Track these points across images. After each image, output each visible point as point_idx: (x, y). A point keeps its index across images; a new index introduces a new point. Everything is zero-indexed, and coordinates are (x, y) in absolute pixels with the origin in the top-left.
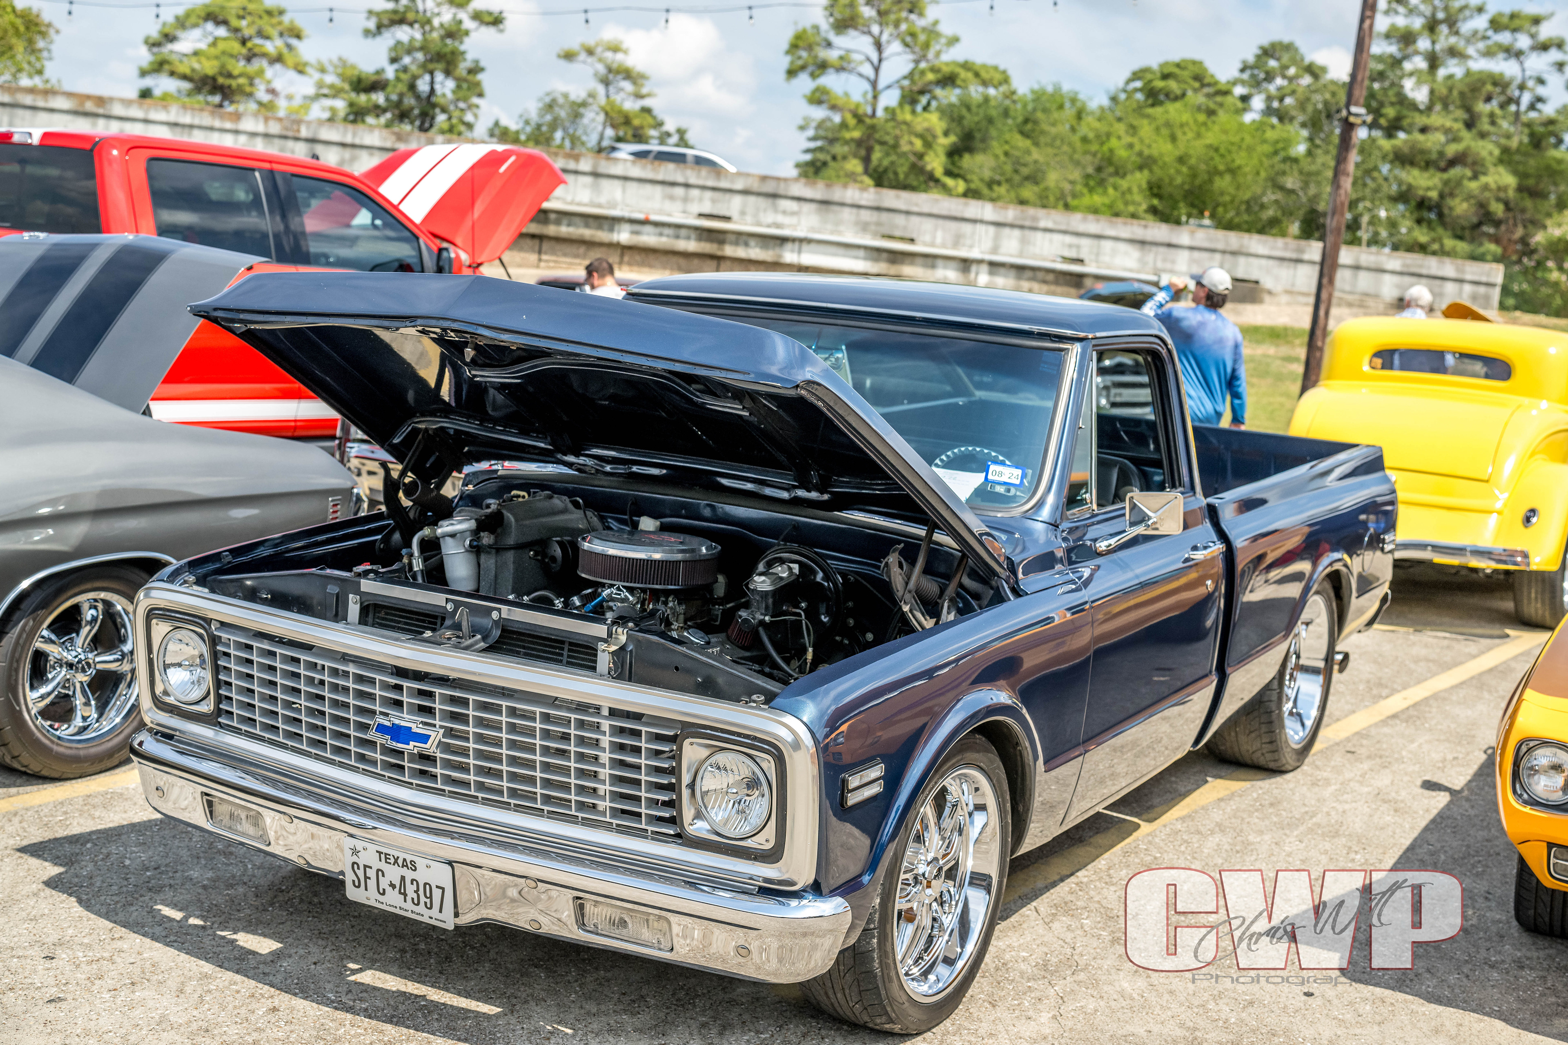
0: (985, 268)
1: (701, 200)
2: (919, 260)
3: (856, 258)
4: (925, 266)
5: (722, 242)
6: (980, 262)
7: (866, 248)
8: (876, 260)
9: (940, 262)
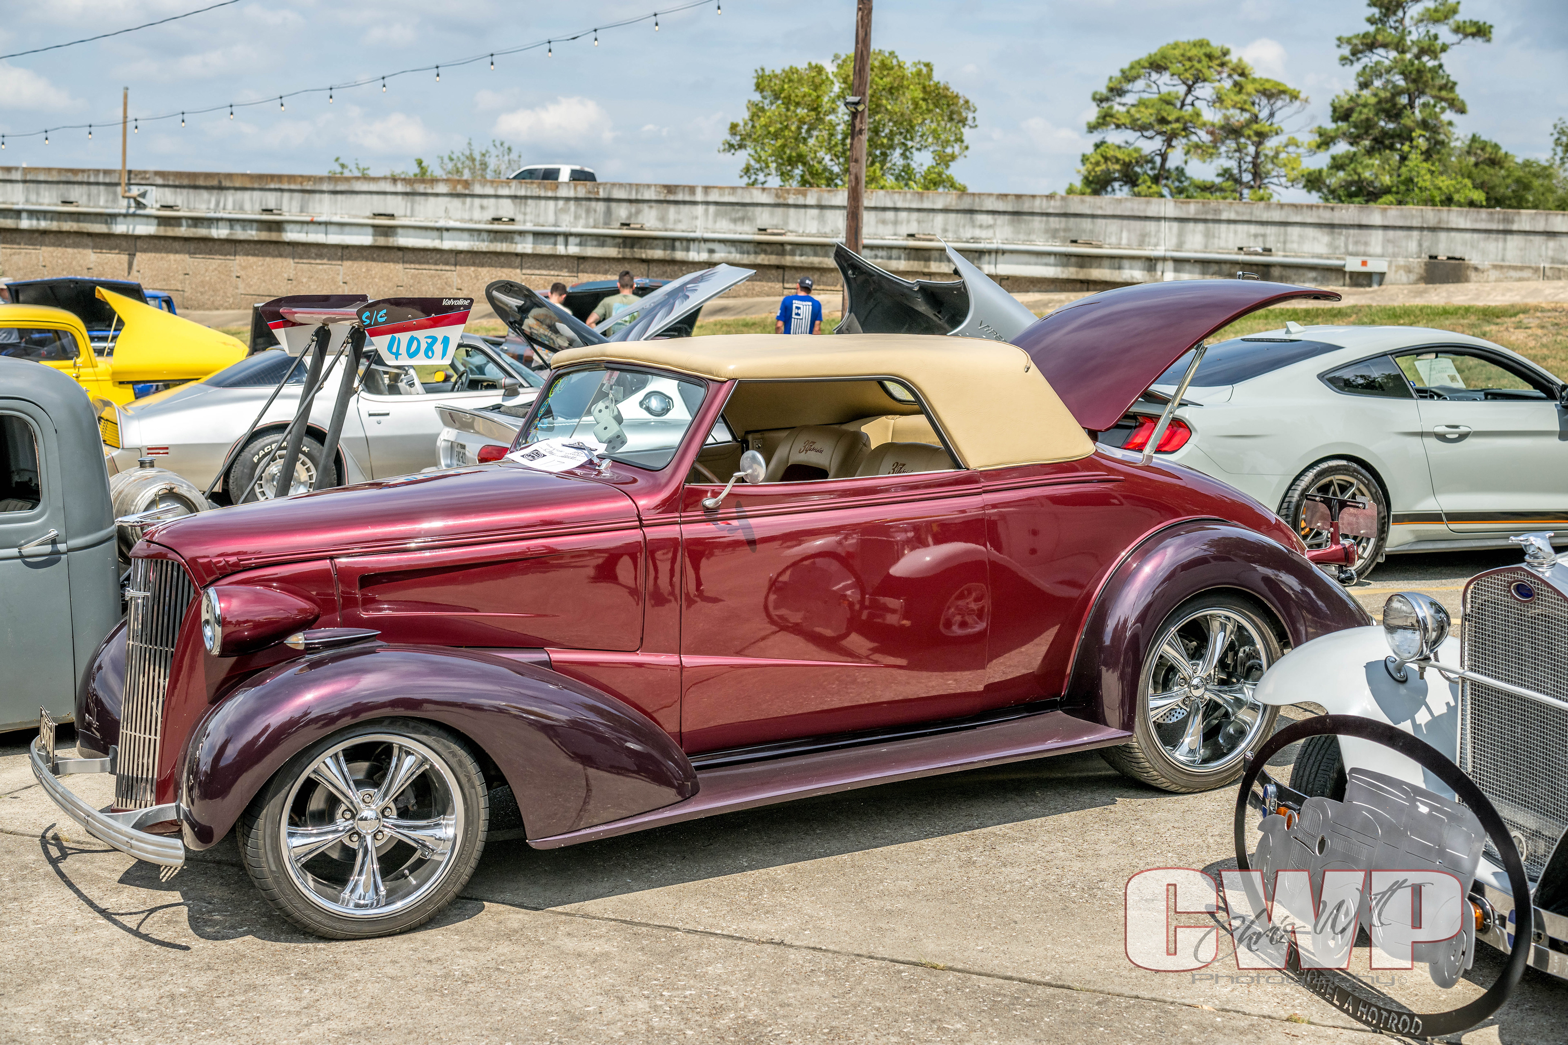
0: (1170, 265)
1: (908, 221)
2: (1106, 262)
3: (1046, 265)
4: (1112, 268)
5: (927, 260)
6: (1164, 259)
7: (1055, 254)
8: (1065, 265)
9: (1126, 263)
